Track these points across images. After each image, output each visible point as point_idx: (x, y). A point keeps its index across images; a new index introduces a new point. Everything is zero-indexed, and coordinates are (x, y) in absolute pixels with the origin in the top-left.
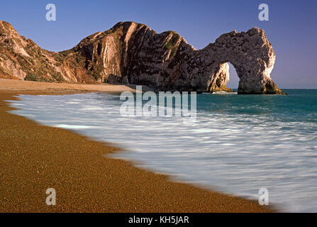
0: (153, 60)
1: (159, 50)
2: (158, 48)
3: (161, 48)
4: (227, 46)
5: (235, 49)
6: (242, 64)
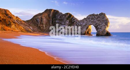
0: (62, 24)
2: (64, 19)
3: (65, 19)
4: (91, 19)
5: (95, 20)
6: (98, 26)
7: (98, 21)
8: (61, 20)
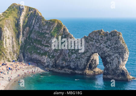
0: (43, 43)
1: (47, 35)
2: (46, 33)
3: (48, 34)
4: (96, 41)
5: (101, 45)
6: (106, 57)
7: (107, 47)
8: (42, 34)
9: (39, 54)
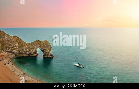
3: (14, 41)
6: (44, 50)
9: (11, 49)
